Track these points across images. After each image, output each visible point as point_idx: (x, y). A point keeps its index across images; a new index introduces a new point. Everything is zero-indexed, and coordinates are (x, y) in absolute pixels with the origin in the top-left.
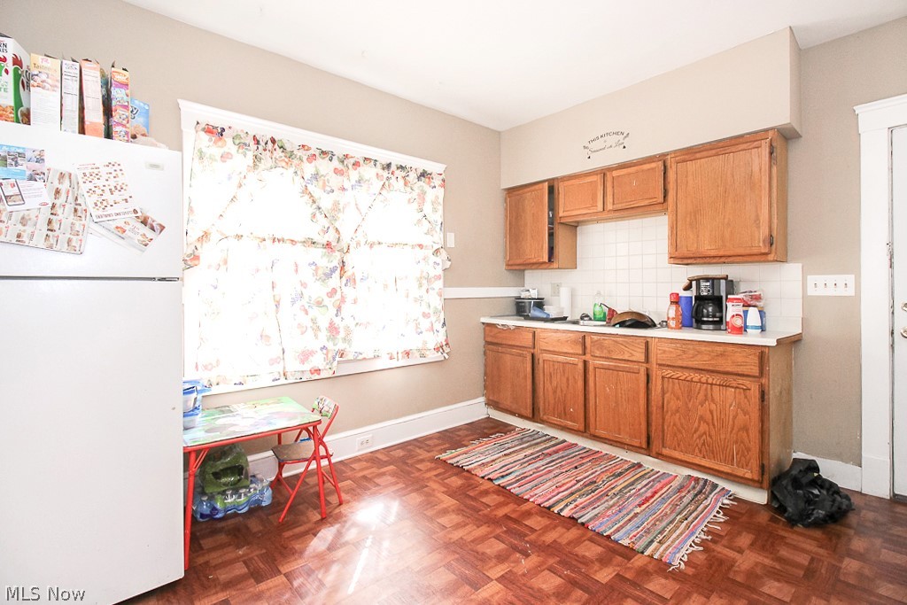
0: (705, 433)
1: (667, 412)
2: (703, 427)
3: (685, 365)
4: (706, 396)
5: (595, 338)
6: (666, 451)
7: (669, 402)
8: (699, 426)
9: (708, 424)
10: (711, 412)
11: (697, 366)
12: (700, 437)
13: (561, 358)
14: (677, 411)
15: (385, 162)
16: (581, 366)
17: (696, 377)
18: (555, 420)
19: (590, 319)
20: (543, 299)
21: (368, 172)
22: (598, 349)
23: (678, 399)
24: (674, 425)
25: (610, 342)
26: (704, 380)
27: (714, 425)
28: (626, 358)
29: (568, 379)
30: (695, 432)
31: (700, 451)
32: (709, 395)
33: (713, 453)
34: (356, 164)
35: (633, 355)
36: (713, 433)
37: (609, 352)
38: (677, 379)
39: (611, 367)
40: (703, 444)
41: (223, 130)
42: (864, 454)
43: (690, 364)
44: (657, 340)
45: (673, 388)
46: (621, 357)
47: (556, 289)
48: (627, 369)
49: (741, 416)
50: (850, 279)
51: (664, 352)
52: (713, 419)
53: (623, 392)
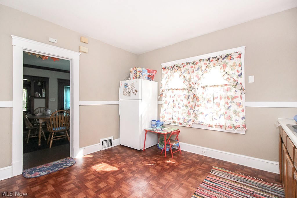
15: (207, 58)
21: (202, 64)
34: (197, 63)
41: (165, 67)
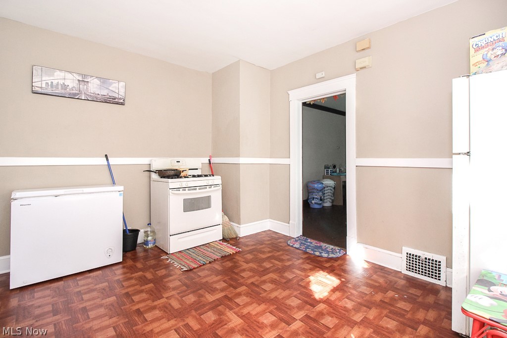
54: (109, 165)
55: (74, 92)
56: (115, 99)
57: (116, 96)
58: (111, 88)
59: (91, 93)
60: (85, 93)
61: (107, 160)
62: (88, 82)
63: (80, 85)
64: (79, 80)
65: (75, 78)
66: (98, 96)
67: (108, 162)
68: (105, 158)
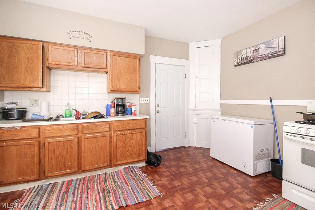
0: (131, 151)
1: (118, 148)
2: (130, 149)
3: (124, 129)
4: (131, 138)
5: (85, 125)
6: (118, 163)
7: (118, 144)
8: (129, 149)
9: (131, 147)
10: (132, 143)
11: (128, 129)
12: (129, 152)
13: (62, 139)
14: (122, 146)
16: (76, 140)
17: (128, 132)
18: (57, 173)
19: (63, 117)
20: (25, 108)
22: (86, 130)
23: (122, 142)
24: (121, 152)
25: (93, 126)
26: (130, 133)
27: (133, 147)
28: (101, 131)
29: (67, 149)
30: (127, 152)
31: (129, 157)
32: (132, 137)
33: (133, 156)
35: (104, 129)
36: (133, 150)
37: (92, 130)
38: (122, 134)
39: (94, 137)
40: (130, 155)
42: (151, 143)
43: (126, 128)
44: (113, 122)
45: (120, 138)
46: (99, 131)
47: (35, 103)
48: (102, 136)
49: (141, 141)
50: (148, 99)
51: (117, 126)
52: (133, 145)
53: (99, 146)
54: (272, 106)
55: (251, 59)
56: (276, 53)
57: (277, 50)
58: (273, 46)
59: (260, 55)
60: (257, 57)
61: (271, 101)
62: (258, 49)
63: (254, 53)
64: (253, 51)
65: (251, 50)
66: (265, 56)
67: (271, 104)
68: (270, 100)
